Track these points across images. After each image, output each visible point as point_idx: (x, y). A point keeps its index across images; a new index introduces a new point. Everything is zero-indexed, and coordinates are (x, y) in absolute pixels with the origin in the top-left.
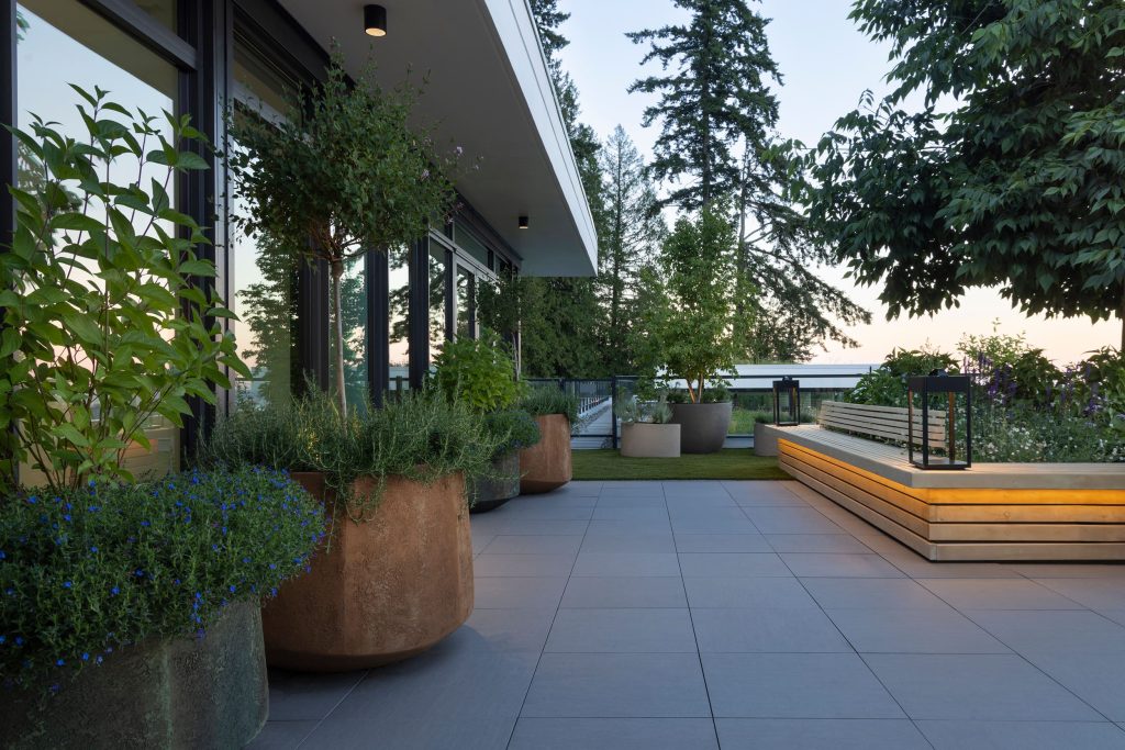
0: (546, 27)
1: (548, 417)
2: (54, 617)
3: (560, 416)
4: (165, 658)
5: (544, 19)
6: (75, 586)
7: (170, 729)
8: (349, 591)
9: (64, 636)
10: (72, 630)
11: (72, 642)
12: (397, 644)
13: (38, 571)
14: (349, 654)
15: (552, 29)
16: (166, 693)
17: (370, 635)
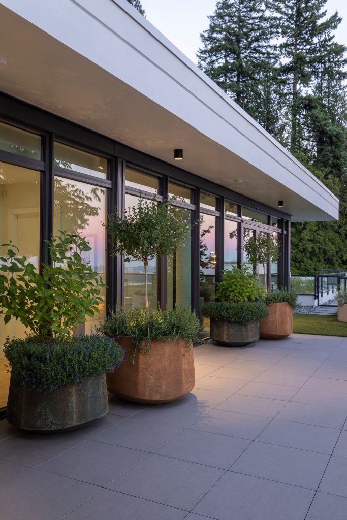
0: (337, 69)
1: (278, 304)
2: (45, 376)
3: (285, 303)
4: (74, 390)
5: (336, 65)
6: (49, 368)
7: (75, 409)
8: (140, 377)
9: (47, 381)
10: (49, 380)
11: (49, 383)
12: (157, 397)
13: (42, 364)
14: (140, 397)
15: (341, 69)
16: (74, 400)
17: (147, 393)
